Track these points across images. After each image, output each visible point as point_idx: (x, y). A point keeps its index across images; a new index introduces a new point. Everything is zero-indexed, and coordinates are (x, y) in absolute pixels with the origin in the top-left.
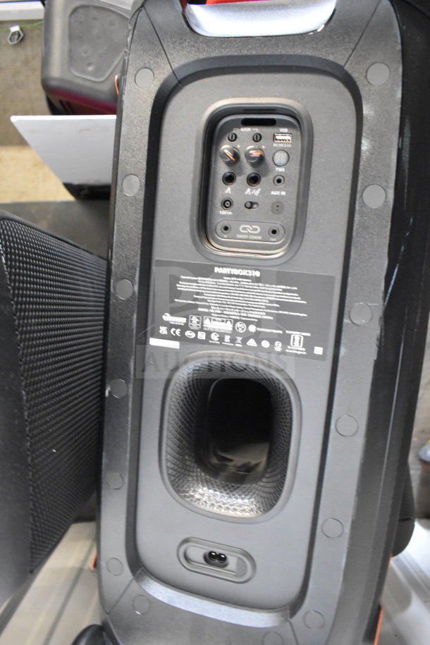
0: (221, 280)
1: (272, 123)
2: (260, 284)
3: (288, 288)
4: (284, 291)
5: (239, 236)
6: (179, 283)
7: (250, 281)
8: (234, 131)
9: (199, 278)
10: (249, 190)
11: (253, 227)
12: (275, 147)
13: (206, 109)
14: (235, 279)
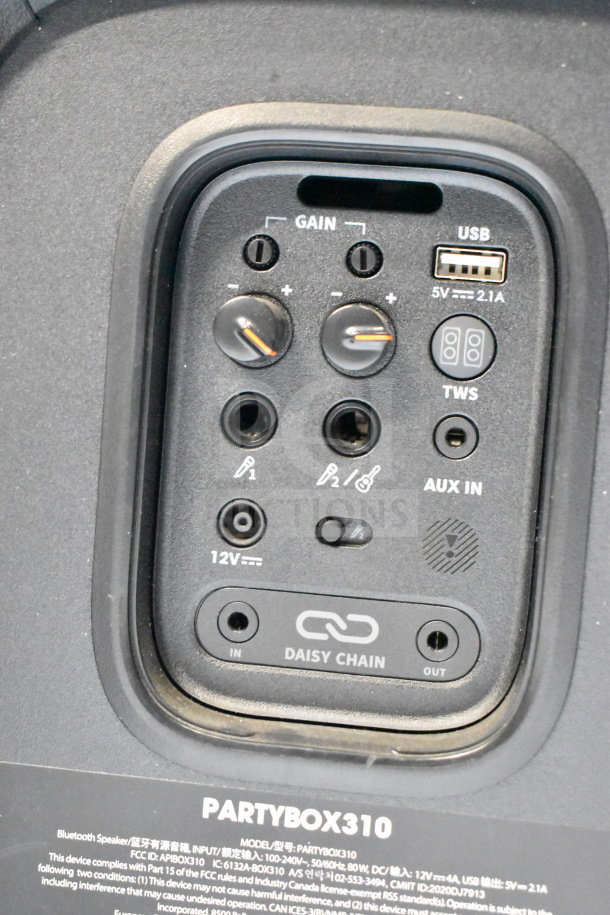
0: (226, 852)
1: (423, 200)
2: (395, 871)
3: (511, 885)
4: (494, 897)
5: (291, 654)
6: (46, 861)
7: (353, 855)
8: (267, 229)
9: (135, 842)
10: (332, 469)
11: (351, 617)
12: (441, 301)
13: (155, 140)
14: (289, 846)
